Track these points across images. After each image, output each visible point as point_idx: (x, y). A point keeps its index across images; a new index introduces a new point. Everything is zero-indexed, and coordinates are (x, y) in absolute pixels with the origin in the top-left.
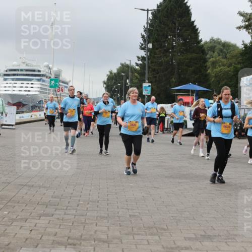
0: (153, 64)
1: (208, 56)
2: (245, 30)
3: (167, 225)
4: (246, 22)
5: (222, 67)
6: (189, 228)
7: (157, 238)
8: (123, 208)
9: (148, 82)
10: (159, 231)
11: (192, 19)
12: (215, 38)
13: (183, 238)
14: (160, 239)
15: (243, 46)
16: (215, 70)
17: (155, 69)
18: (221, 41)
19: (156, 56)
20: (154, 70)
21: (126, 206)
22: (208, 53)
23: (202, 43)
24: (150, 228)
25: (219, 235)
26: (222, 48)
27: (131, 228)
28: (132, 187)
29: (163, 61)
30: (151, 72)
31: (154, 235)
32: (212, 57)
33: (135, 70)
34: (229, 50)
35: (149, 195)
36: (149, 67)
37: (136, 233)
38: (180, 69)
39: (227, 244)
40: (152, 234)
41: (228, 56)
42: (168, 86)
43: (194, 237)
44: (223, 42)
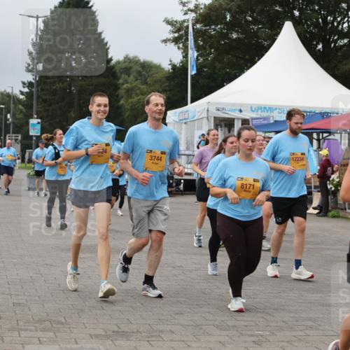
0: (44, 93)
1: (121, 81)
2: (173, 44)
3: (64, 318)
4: (175, 32)
5: (141, 97)
6: (96, 322)
7: (51, 334)
8: (3, 294)
9: (37, 118)
10: (54, 325)
11: (99, 30)
12: (131, 55)
13: (88, 335)
14: (56, 336)
15: (170, 67)
16: (130, 100)
17: (46, 99)
18: (139, 60)
19: (48, 81)
20: (45, 101)
21: (8, 290)
22: (120, 78)
23: (113, 62)
24: (41, 321)
25: (138, 332)
26: (140, 69)
27: (15, 322)
28: (15, 264)
29: (58, 89)
30: (41, 104)
31: (49, 330)
32: (127, 83)
33: (20, 101)
34: (150, 73)
35: (40, 275)
36: (38, 97)
37: (23, 327)
38: (80, 100)
39: (150, 344)
40: (44, 330)
41: (149, 80)
42: (65, 123)
43: (104, 333)
44: (142, 61)
